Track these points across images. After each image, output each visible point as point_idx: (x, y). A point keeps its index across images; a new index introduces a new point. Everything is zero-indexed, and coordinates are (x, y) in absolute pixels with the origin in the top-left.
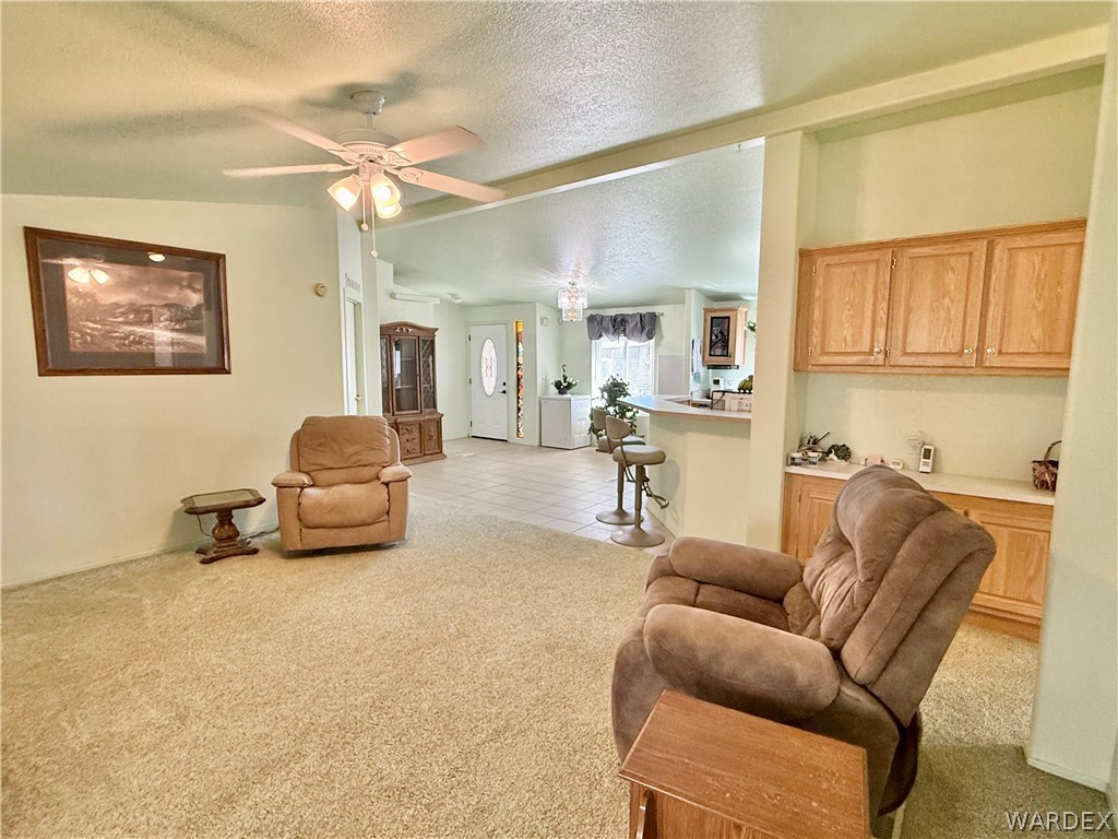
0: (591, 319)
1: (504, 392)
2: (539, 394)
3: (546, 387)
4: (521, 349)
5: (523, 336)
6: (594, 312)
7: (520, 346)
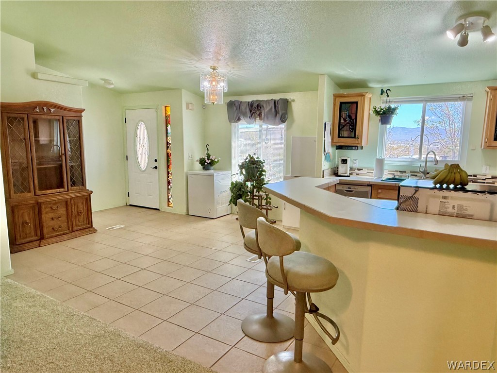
0: (231, 105)
1: (156, 168)
2: (185, 170)
3: (192, 164)
4: (169, 131)
5: (171, 119)
6: (233, 99)
7: (169, 127)
